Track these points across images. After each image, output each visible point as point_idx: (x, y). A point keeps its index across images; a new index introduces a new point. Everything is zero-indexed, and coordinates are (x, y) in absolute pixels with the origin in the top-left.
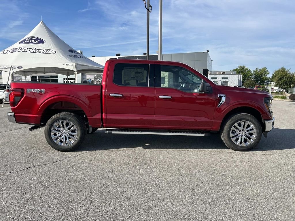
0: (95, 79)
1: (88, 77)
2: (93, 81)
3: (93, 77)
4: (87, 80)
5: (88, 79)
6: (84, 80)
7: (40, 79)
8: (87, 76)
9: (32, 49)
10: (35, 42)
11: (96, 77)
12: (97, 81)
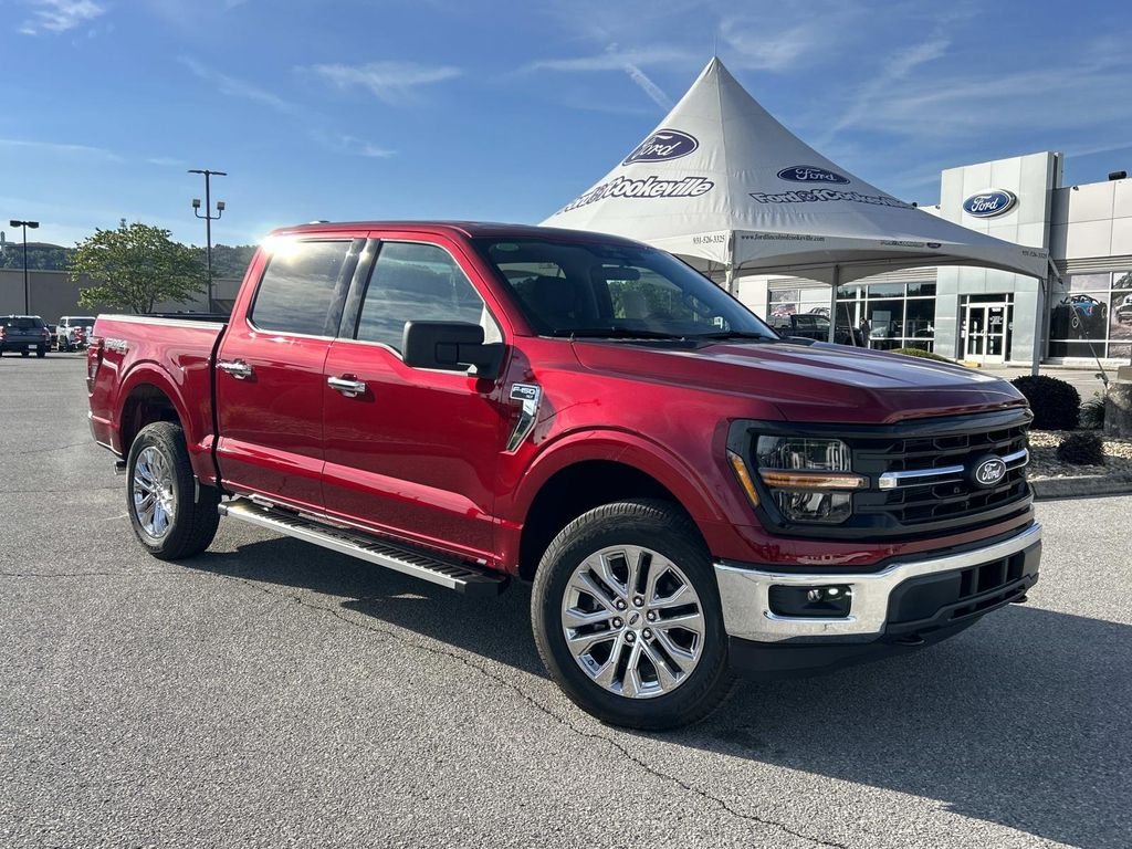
0: (1114, 296)
1: (1079, 286)
2: (1103, 305)
3: (1106, 287)
4: (1073, 299)
5: (1079, 299)
6: (1056, 303)
7: (866, 300)
8: (1074, 280)
9: (644, 182)
11: (1121, 282)
12: (1125, 304)
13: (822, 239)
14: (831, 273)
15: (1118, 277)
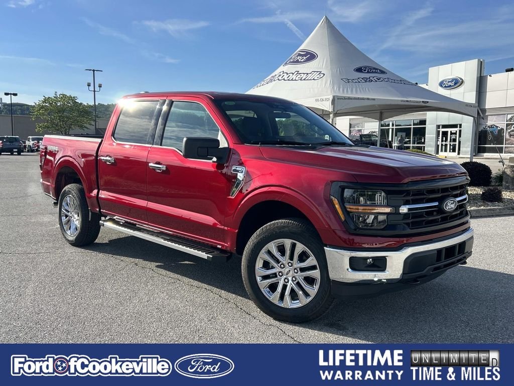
0: (507, 125)
1: (492, 121)
2: (502, 129)
3: (504, 121)
4: (489, 127)
5: (491, 127)
6: (481, 128)
7: (394, 127)
8: (489, 118)
9: (293, 74)
10: (302, 61)
11: (511, 119)
12: (512, 129)
13: (374, 99)
14: (378, 115)
15: (509, 116)
